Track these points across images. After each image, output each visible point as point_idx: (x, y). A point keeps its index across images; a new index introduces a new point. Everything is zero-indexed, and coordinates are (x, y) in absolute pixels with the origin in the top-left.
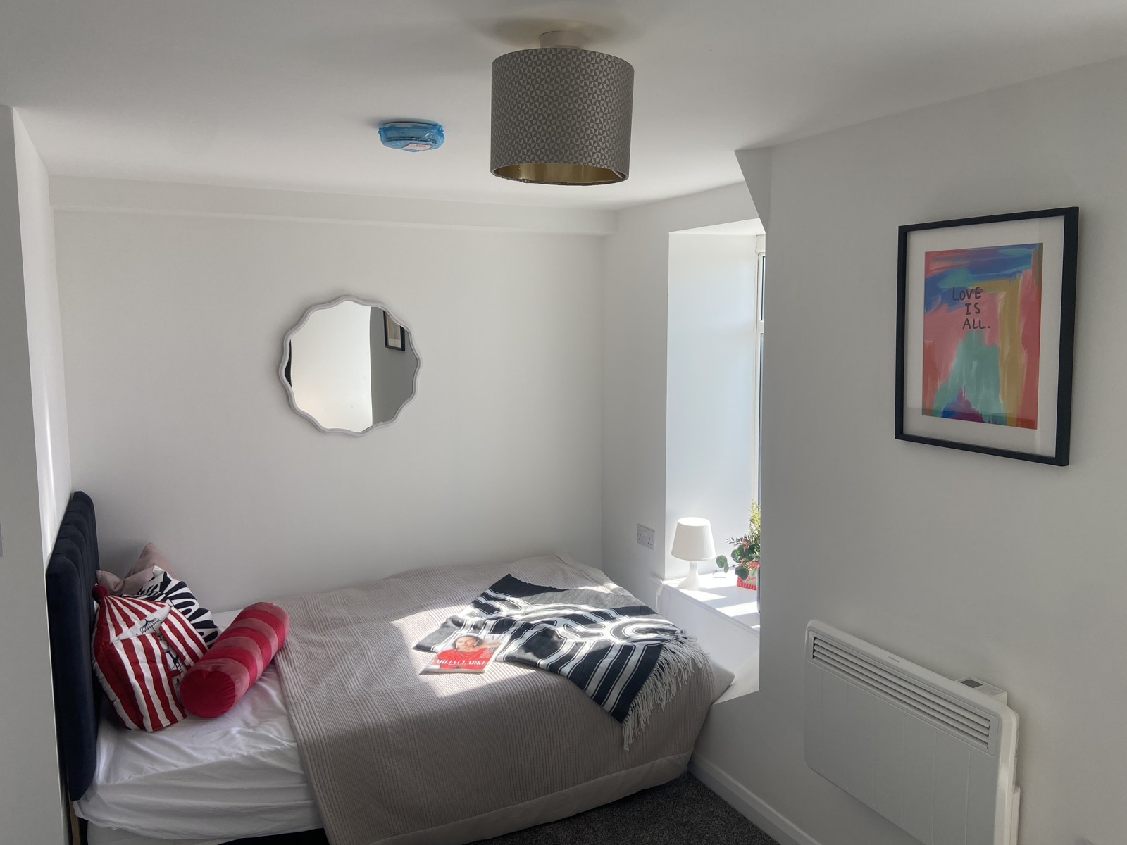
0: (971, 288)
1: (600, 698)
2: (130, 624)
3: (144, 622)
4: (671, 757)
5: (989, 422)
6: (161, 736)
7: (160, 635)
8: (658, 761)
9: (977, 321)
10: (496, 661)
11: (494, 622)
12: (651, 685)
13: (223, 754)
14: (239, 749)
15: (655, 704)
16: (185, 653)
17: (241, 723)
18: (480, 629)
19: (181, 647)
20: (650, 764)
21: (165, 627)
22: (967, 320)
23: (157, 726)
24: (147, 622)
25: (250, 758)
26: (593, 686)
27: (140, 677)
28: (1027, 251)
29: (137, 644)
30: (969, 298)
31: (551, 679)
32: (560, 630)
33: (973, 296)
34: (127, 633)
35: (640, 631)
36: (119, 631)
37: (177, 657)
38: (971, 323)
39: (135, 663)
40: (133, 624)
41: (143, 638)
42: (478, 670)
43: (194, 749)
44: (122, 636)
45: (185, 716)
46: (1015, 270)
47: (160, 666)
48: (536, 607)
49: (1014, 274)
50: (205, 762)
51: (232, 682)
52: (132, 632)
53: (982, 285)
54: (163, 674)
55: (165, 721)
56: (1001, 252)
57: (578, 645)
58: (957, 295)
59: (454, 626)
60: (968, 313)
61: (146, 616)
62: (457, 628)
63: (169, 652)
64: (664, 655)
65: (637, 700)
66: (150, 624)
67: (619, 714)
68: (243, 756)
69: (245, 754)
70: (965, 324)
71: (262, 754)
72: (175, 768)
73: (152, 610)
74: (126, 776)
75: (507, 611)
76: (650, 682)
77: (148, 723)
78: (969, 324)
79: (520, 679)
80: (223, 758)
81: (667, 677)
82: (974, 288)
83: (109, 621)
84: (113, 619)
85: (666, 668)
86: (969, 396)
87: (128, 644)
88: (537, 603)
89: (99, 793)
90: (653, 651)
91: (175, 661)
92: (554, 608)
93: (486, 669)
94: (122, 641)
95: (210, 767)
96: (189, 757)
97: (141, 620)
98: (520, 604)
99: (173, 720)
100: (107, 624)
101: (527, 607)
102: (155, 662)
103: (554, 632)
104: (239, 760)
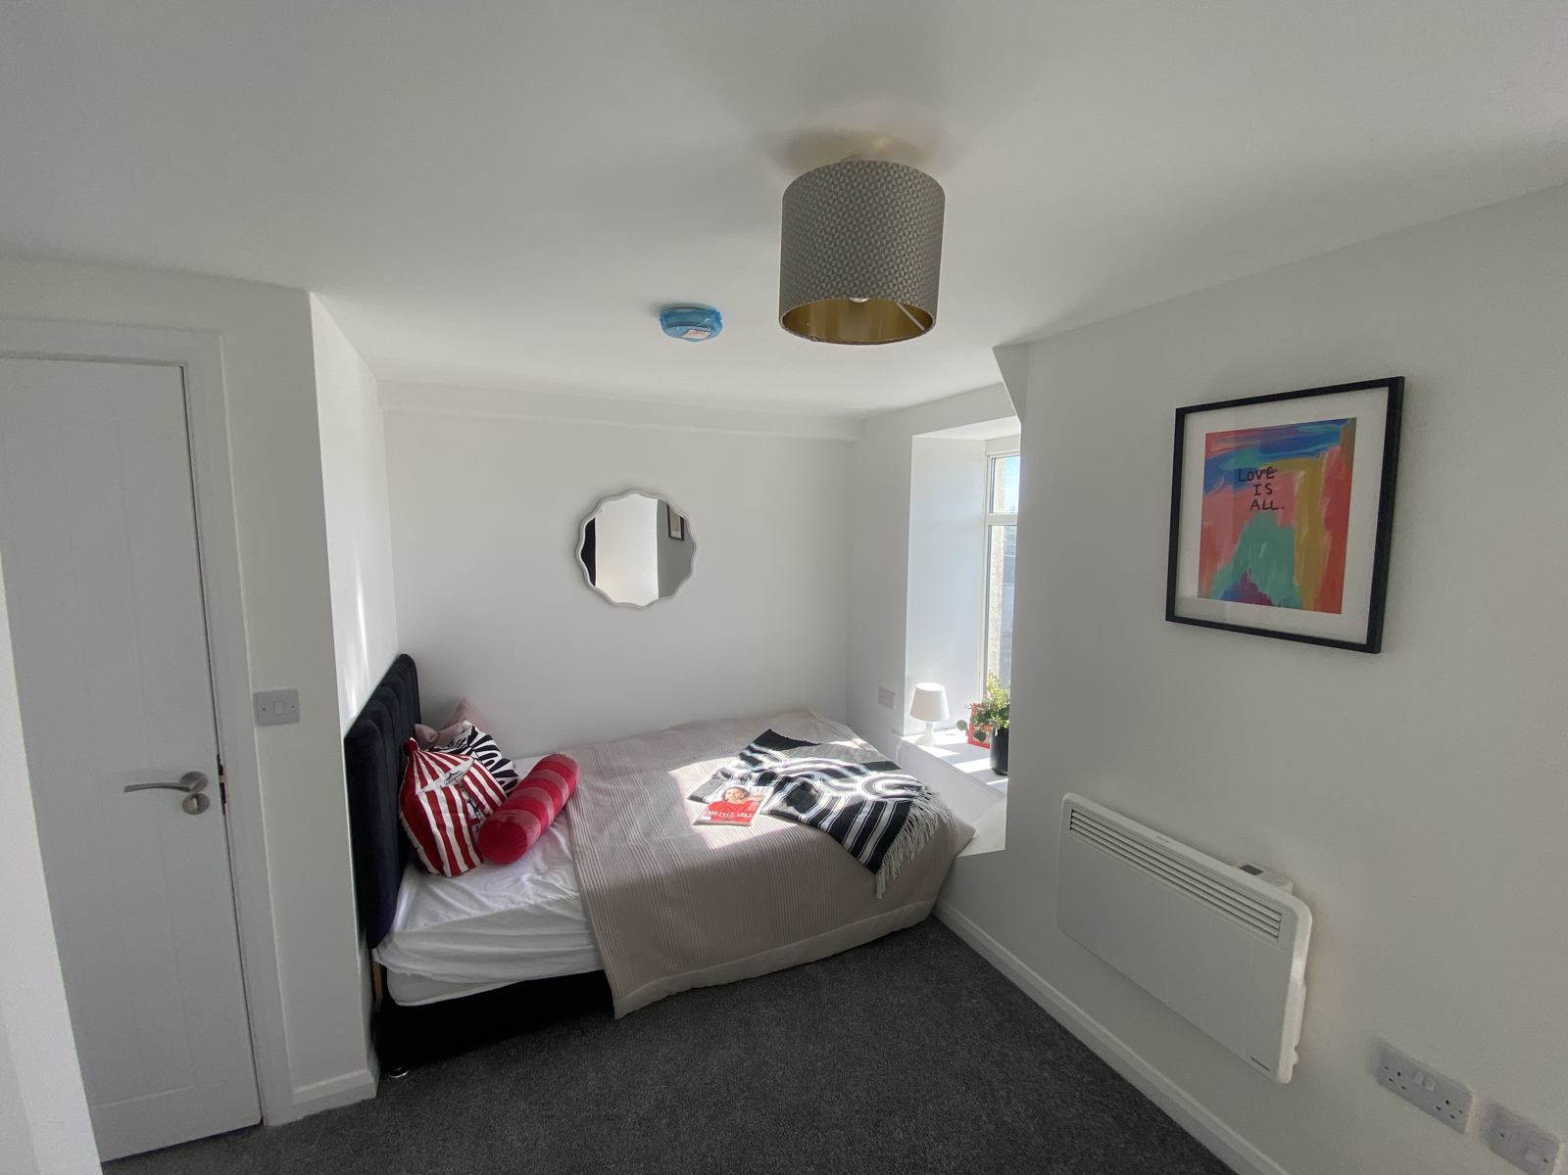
0: (1262, 468)
1: (856, 851)
2: (435, 776)
3: (448, 774)
4: (918, 903)
5: (1279, 606)
6: (459, 882)
7: (462, 787)
8: (907, 906)
9: (1268, 502)
10: (761, 813)
11: (758, 774)
12: (902, 839)
13: (513, 903)
14: (529, 898)
15: (905, 856)
16: (485, 802)
17: (532, 869)
18: (746, 780)
19: (481, 797)
20: (899, 909)
21: (467, 779)
22: (1256, 501)
23: (456, 872)
24: (451, 775)
25: (536, 907)
26: (850, 840)
27: (441, 826)
28: (1335, 427)
30: (1259, 478)
31: (811, 833)
32: (817, 784)
33: (1264, 476)
34: (432, 785)
35: (889, 787)
36: (424, 783)
38: (1261, 503)
39: (438, 813)
40: (438, 777)
41: (446, 790)
42: (746, 823)
43: (487, 896)
44: (428, 789)
45: (482, 861)
46: (1319, 447)
47: (461, 815)
48: (794, 761)
49: (1318, 451)
50: (496, 911)
51: (524, 832)
53: (1273, 464)
54: (463, 823)
55: (463, 867)
56: (1300, 429)
57: (835, 799)
58: (1242, 477)
59: (723, 777)
60: (1257, 494)
61: (450, 769)
63: (470, 802)
64: (913, 811)
65: (889, 852)
66: (453, 777)
67: (874, 865)
68: (530, 905)
69: (532, 902)
70: (1253, 506)
71: (548, 903)
72: (468, 917)
73: (456, 764)
74: (422, 924)
75: (770, 765)
76: (900, 837)
77: (447, 869)
78: (1258, 505)
79: (783, 832)
80: (512, 906)
81: (916, 832)
82: (1265, 468)
83: (416, 775)
84: (420, 772)
85: (915, 824)
86: (1254, 579)
87: (432, 796)
88: (795, 756)
89: (395, 940)
90: (903, 808)
91: (476, 810)
92: (810, 762)
93: (752, 822)
94: (427, 793)
95: (501, 915)
96: (481, 905)
97: (445, 772)
98: (780, 758)
99: (471, 865)
101: (786, 760)
102: (457, 812)
103: (811, 785)
104: (527, 909)
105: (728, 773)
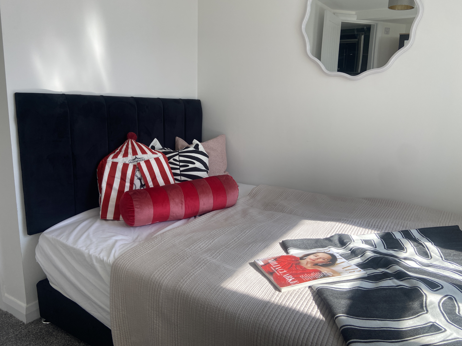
2: (125, 155)
3: (134, 157)
7: (137, 167)
10: (310, 287)
14: (96, 248)
16: (150, 183)
18: (356, 256)
19: (149, 180)
21: (144, 165)
23: (104, 217)
24: (136, 158)
27: (110, 185)
29: (120, 167)
32: (432, 299)
36: (116, 157)
37: (144, 185)
39: (111, 177)
40: (127, 156)
41: (126, 165)
43: (87, 237)
44: (115, 160)
47: (128, 184)
48: (447, 264)
52: (123, 160)
54: (127, 189)
61: (137, 154)
63: (140, 179)
66: (136, 160)
73: (144, 152)
83: (117, 151)
84: (120, 151)
88: (454, 261)
91: (142, 186)
94: (112, 162)
97: (133, 155)
99: (116, 217)
100: (113, 152)
101: (437, 260)
102: (125, 181)
105: (345, 241)
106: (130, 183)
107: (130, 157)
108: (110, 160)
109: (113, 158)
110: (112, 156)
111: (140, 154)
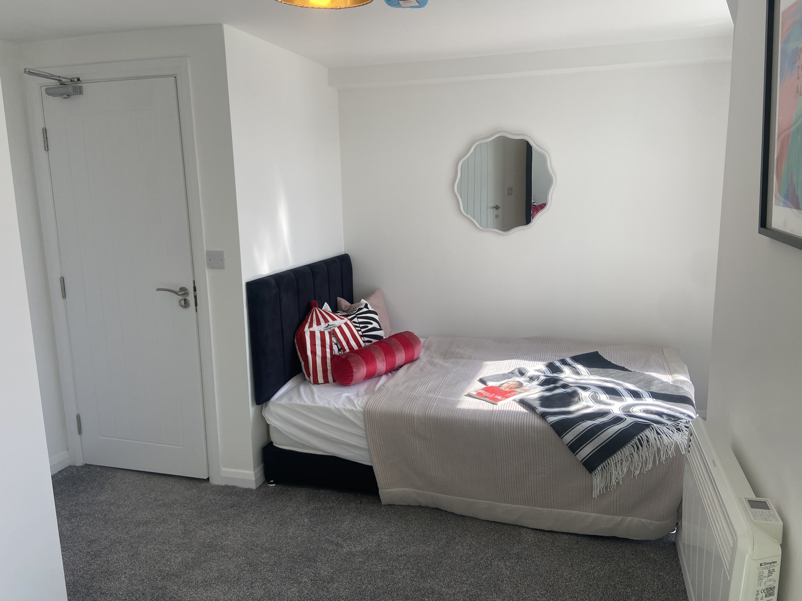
1: (575, 447)
2: (319, 323)
3: (327, 324)
4: (644, 520)
6: (315, 388)
7: (333, 334)
8: (629, 518)
10: (513, 399)
11: (545, 377)
12: (628, 453)
13: (328, 404)
14: (338, 404)
15: (629, 470)
16: (346, 347)
17: (355, 393)
18: (534, 380)
19: (344, 343)
20: (620, 518)
21: (337, 330)
23: (316, 382)
24: (329, 325)
25: (338, 409)
26: (570, 437)
27: (314, 353)
29: (318, 335)
32: (583, 394)
34: (315, 328)
35: (646, 411)
36: (311, 326)
37: (341, 349)
39: (313, 344)
40: (320, 324)
41: (322, 334)
43: (319, 397)
44: (312, 329)
45: (334, 381)
47: (328, 350)
48: (592, 377)
50: (317, 405)
51: (351, 367)
52: (318, 328)
54: (328, 355)
55: (321, 379)
57: (586, 407)
59: (518, 374)
61: (329, 322)
62: (519, 375)
63: (337, 344)
64: (646, 432)
65: (612, 461)
66: (329, 327)
67: (591, 465)
68: (336, 408)
69: (337, 407)
71: (345, 410)
72: (303, 403)
73: (334, 319)
74: (284, 401)
75: (570, 375)
76: (627, 450)
77: (311, 379)
80: (327, 405)
81: (644, 452)
83: (309, 320)
84: (312, 320)
85: (645, 444)
87: (313, 334)
88: (596, 374)
89: (270, 405)
90: (639, 427)
91: (339, 350)
92: (603, 381)
93: (500, 402)
94: (310, 332)
95: (319, 408)
96: (314, 400)
97: (325, 323)
98: (582, 373)
99: (326, 381)
100: (307, 322)
101: (586, 375)
102: (326, 348)
103: (579, 394)
104: (333, 409)
105: (523, 372)
106: (330, 349)
107: (323, 325)
108: (307, 330)
109: (309, 328)
110: (307, 326)
111: (331, 322)
